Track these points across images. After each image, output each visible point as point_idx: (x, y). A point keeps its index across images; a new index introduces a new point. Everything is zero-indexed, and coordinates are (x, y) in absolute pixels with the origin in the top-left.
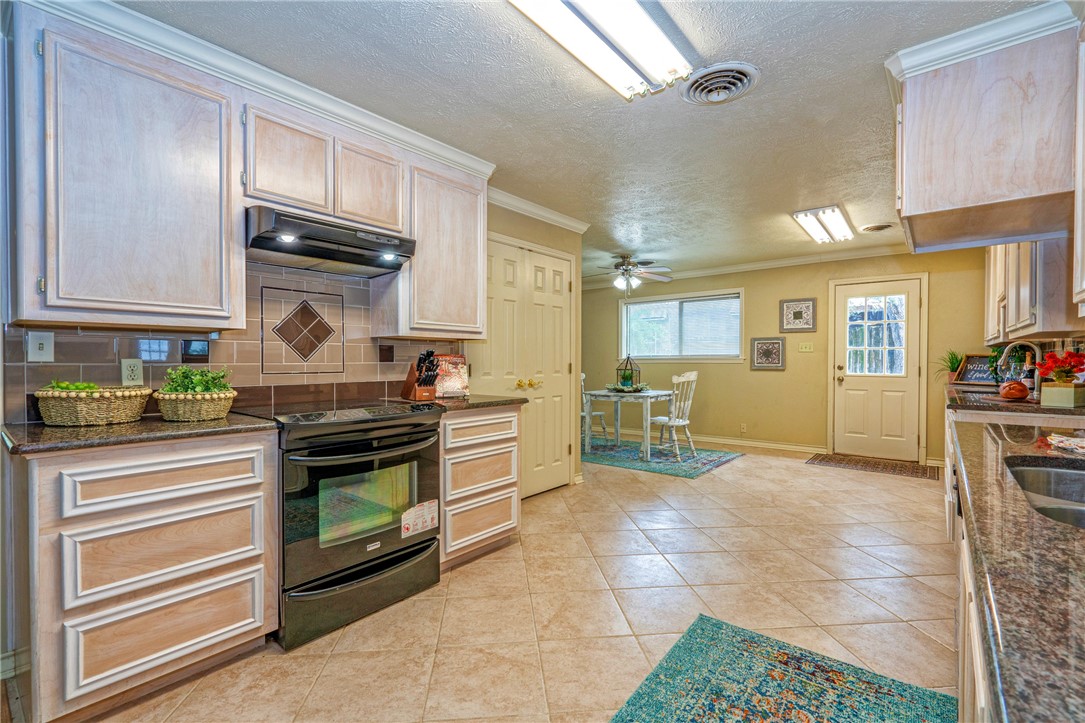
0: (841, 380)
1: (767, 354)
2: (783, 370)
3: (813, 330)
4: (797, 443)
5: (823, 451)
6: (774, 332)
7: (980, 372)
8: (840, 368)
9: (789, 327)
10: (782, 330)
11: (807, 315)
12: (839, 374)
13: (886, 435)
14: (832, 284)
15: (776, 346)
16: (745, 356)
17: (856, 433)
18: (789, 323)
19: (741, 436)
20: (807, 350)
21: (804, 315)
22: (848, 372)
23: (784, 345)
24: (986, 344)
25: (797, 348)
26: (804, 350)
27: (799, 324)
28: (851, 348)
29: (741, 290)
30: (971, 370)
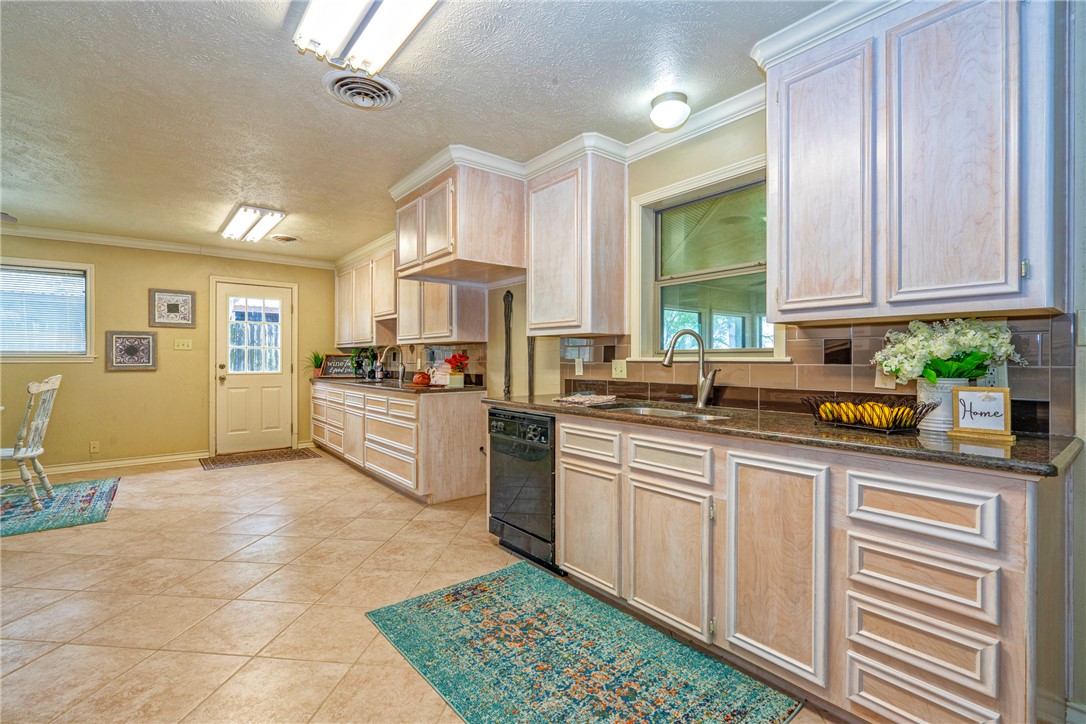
0: (222, 379)
1: (131, 351)
2: (155, 371)
3: (193, 326)
4: (173, 452)
5: (206, 455)
6: (140, 324)
7: (337, 368)
8: (222, 367)
9: (162, 320)
10: (152, 322)
11: (185, 309)
12: (221, 373)
13: (267, 428)
14: (213, 279)
15: (145, 342)
16: (96, 353)
17: (239, 430)
18: (161, 316)
19: (92, 457)
20: (186, 347)
21: (182, 309)
22: (230, 370)
23: (155, 341)
24: (336, 346)
25: (171, 345)
26: (181, 347)
27: (174, 318)
28: (232, 346)
29: (90, 268)
30: (330, 367)
